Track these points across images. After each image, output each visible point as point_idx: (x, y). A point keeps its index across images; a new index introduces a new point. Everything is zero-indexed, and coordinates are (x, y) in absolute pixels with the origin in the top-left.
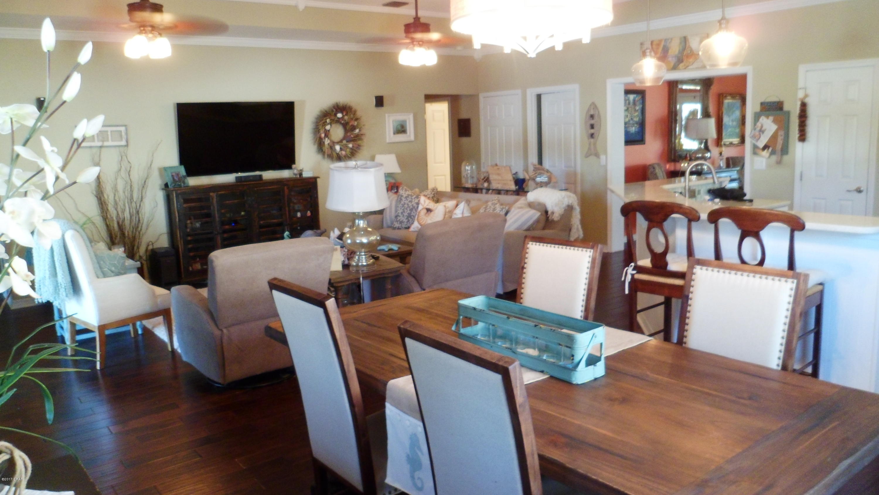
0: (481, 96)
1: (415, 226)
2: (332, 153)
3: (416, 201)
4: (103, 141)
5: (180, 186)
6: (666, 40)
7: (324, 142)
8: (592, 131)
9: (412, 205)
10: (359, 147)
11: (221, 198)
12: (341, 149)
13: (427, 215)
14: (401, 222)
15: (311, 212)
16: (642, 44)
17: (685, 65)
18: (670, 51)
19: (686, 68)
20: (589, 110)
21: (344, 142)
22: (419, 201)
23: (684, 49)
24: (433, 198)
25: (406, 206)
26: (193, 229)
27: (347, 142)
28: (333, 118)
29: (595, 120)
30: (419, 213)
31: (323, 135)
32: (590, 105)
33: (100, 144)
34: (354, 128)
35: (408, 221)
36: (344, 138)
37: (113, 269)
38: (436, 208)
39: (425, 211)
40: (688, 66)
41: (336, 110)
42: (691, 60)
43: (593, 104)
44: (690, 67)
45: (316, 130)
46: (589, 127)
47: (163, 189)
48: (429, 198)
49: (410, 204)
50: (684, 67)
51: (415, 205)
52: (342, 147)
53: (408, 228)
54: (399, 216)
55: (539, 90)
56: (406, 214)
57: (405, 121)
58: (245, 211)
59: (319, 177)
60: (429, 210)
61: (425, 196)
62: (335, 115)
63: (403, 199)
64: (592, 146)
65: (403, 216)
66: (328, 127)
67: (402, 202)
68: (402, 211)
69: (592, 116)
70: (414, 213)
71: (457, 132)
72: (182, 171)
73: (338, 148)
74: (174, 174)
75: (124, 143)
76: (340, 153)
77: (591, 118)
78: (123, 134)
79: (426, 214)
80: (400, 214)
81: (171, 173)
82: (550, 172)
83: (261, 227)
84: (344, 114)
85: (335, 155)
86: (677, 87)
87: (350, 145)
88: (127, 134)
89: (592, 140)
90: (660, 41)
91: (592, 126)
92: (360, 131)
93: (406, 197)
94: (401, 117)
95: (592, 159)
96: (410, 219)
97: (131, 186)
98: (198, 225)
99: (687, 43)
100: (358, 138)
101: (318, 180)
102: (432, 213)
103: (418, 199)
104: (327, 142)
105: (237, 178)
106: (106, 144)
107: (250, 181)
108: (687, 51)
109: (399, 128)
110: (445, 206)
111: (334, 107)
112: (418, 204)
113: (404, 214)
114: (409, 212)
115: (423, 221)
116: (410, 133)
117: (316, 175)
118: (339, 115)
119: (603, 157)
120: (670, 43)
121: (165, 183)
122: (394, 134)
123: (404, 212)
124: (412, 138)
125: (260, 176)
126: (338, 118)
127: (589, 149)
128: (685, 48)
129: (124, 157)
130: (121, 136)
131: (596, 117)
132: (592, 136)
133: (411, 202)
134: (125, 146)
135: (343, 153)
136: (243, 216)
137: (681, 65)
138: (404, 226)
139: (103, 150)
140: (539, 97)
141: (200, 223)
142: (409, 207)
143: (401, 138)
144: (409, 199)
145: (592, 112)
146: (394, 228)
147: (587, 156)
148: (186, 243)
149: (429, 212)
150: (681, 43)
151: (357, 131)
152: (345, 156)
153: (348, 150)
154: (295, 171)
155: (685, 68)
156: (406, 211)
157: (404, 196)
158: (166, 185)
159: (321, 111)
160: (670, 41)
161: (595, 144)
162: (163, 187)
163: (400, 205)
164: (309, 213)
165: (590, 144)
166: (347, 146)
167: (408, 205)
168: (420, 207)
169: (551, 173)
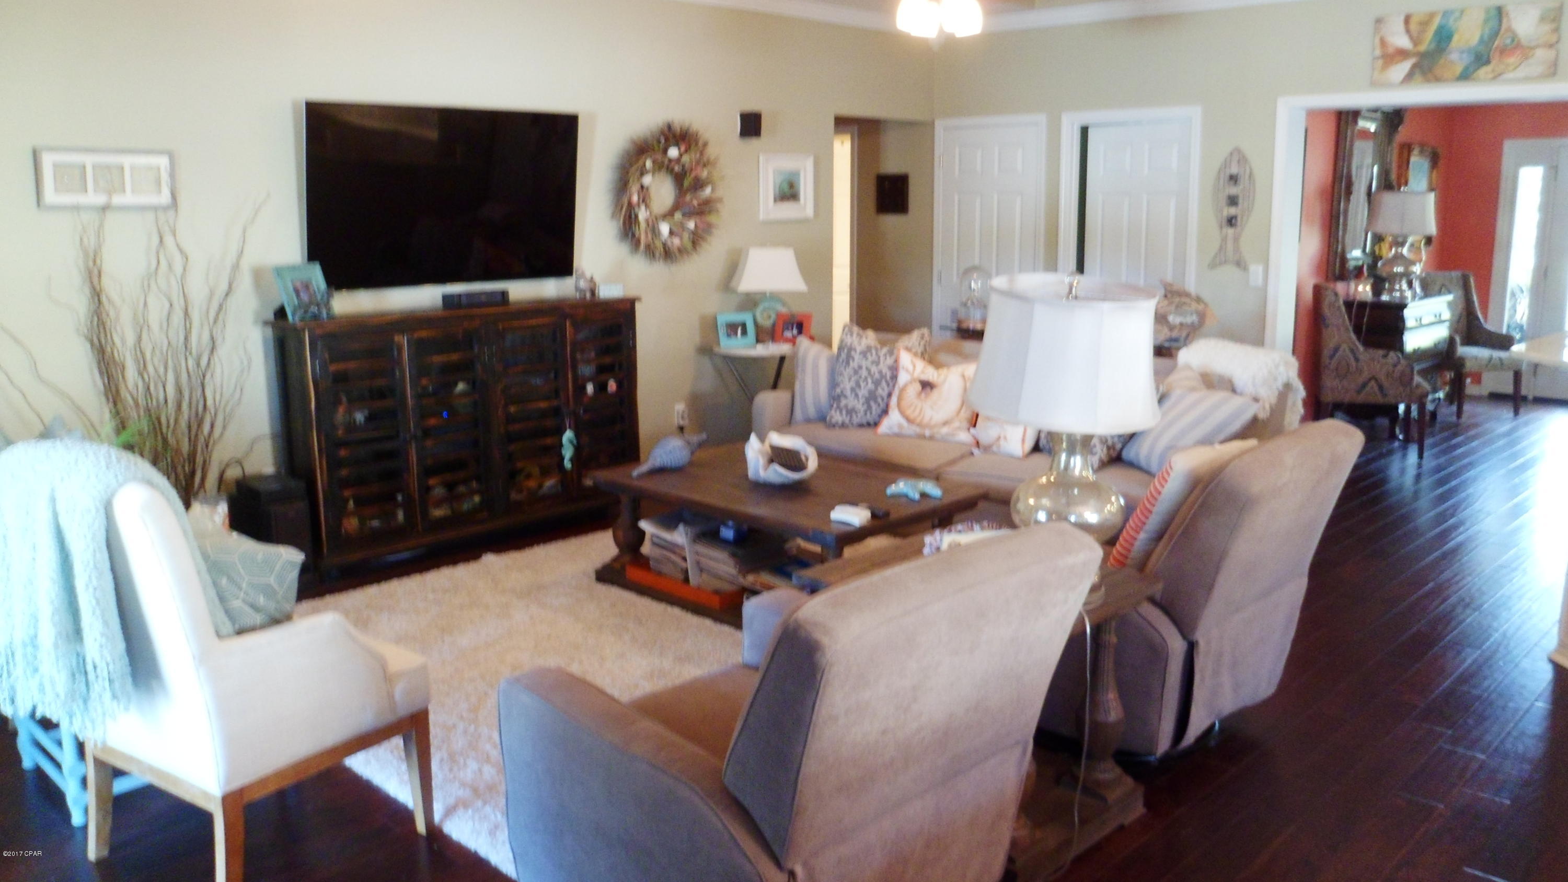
0: (939, 125)
1: (893, 421)
2: (653, 242)
3: (890, 361)
4: (110, 193)
5: (316, 317)
6: (1446, 14)
7: (636, 216)
8: (1233, 211)
9: (880, 372)
10: (709, 228)
11: (421, 348)
12: (671, 233)
13: (923, 395)
14: (851, 412)
15: (620, 385)
16: (1379, 21)
17: (1493, 71)
18: (1456, 38)
19: (1496, 77)
20: (1226, 164)
21: (678, 216)
22: (896, 361)
23: (1495, 34)
24: (922, 354)
25: (864, 373)
26: (351, 427)
27: (684, 215)
28: (659, 157)
29: (1241, 187)
30: (903, 390)
31: (635, 198)
32: (1231, 154)
33: (101, 200)
34: (698, 185)
35: (869, 407)
36: (676, 207)
37: (261, 600)
38: (945, 381)
39: (918, 387)
40: (1500, 75)
41: (667, 140)
42: (1512, 60)
43: (1237, 151)
44: (1505, 76)
45: (622, 184)
46: (1223, 201)
47: (266, 323)
48: (915, 354)
49: (874, 369)
50: (1491, 76)
51: (886, 371)
52: (675, 229)
53: (876, 424)
54: (846, 397)
55: (1086, 117)
56: (863, 392)
57: (796, 174)
58: (467, 381)
59: (639, 299)
60: (927, 385)
61: (908, 349)
62: (665, 151)
63: (857, 356)
64: (1230, 246)
65: (857, 395)
66: (647, 180)
67: (854, 364)
68: (852, 384)
69: (1234, 179)
70: (883, 389)
71: (871, 203)
72: (316, 275)
73: (665, 228)
74: (298, 284)
75: (165, 198)
76: (669, 243)
77: (1232, 183)
78: (165, 177)
79: (919, 394)
80: (848, 392)
81: (292, 281)
82: (1203, 302)
83: (510, 419)
84: (683, 149)
85: (659, 244)
86: (1356, 122)
87: (691, 225)
88: (172, 175)
89: (1230, 231)
90: (1432, 16)
91: (1233, 201)
92: (713, 190)
93: (864, 354)
94: (787, 163)
95: (1229, 272)
96: (872, 403)
97: (186, 313)
98: (360, 417)
99: (1505, 21)
100: (704, 209)
101: (638, 306)
102: (935, 391)
103: (893, 357)
104: (642, 214)
105: (446, 299)
106: (117, 200)
107: (481, 305)
108: (1502, 40)
109: (786, 187)
110: (963, 376)
111: (662, 133)
112: (895, 370)
113: (858, 391)
114: (871, 386)
115: (914, 411)
116: (805, 199)
117: (631, 293)
118: (673, 152)
119: (1256, 270)
120: (1456, 20)
121: (276, 305)
122: (775, 200)
123: (858, 385)
124: (809, 211)
125: (504, 294)
126: (670, 161)
127: (1222, 249)
128: (1499, 30)
129: (169, 240)
130: (158, 183)
131: (1244, 182)
132: (1231, 221)
133: (877, 363)
134: (165, 209)
135: (676, 241)
136: (464, 394)
137: (1483, 71)
138: (856, 420)
139: (110, 217)
140: (1084, 131)
141: (366, 412)
142: (872, 377)
143: (788, 210)
144: (872, 357)
145: (1234, 170)
146: (833, 426)
147: (1213, 265)
148: (334, 464)
149: (928, 389)
150: (1486, 21)
151: (708, 191)
152: (680, 250)
153: (686, 236)
154: (583, 284)
155: (1494, 78)
156: (862, 384)
157: (859, 349)
158: (281, 313)
159: (634, 142)
160: (1457, 14)
161: (1236, 239)
162: (271, 316)
163: (849, 371)
164: (612, 386)
165: (1224, 239)
166: (682, 226)
167: (868, 370)
168: (903, 378)
169: (1206, 305)
